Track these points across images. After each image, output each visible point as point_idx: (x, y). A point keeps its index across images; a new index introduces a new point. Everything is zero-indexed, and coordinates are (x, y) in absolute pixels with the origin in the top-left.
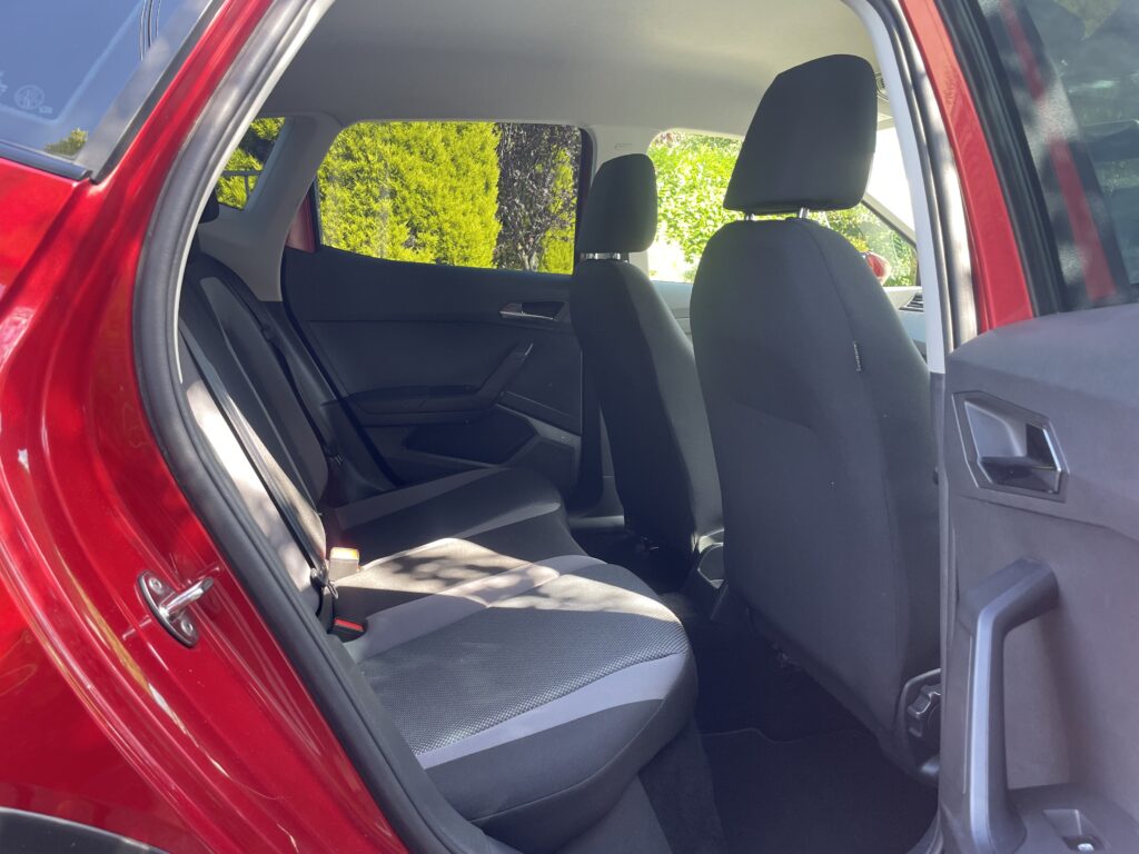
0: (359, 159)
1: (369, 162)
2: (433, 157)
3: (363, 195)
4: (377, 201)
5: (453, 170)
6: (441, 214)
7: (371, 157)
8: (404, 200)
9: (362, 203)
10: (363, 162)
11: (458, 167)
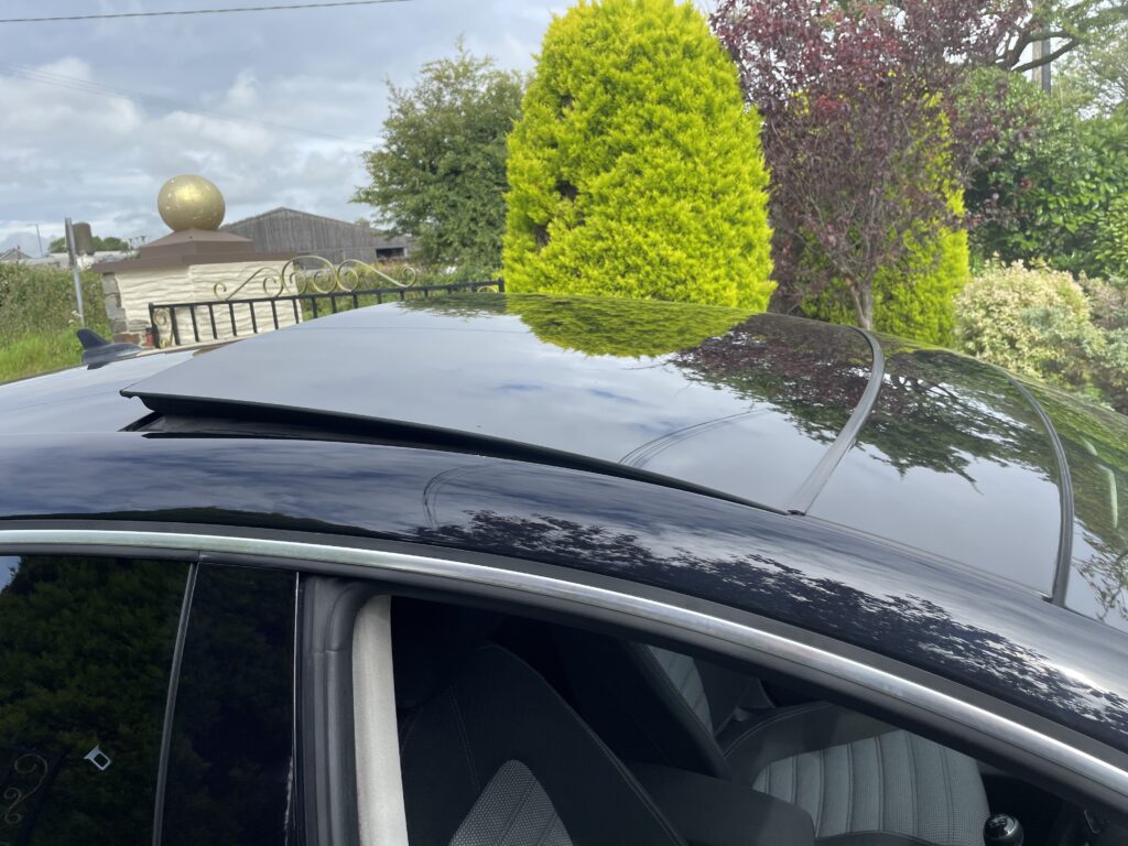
0: (607, 239)
1: (614, 241)
2: (680, 228)
3: (611, 272)
4: (623, 276)
5: (705, 237)
6: (690, 282)
7: (617, 237)
8: (648, 274)
9: (611, 279)
10: (610, 242)
11: (710, 233)
